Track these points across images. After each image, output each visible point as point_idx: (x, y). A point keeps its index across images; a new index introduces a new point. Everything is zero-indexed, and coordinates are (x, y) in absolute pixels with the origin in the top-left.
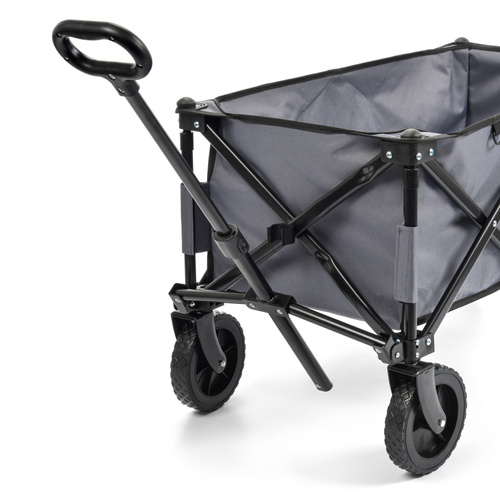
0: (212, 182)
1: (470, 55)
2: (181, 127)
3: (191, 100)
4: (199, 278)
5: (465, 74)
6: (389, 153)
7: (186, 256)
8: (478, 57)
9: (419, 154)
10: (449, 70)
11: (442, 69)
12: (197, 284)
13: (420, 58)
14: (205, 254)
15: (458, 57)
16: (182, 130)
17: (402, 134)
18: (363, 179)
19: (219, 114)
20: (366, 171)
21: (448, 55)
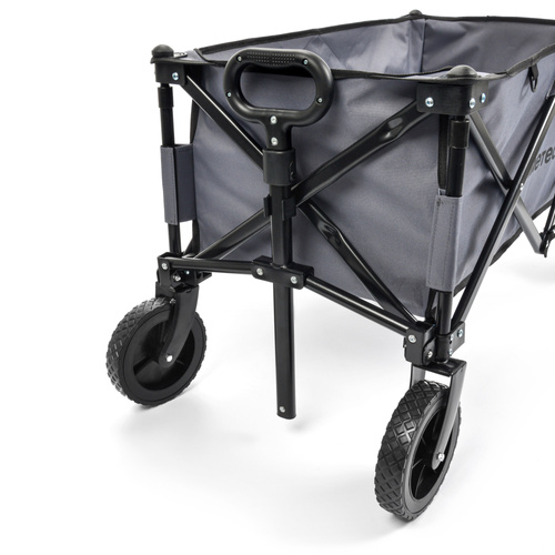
0: (195, 144)
1: (426, 25)
2: (158, 80)
3: (168, 48)
4: (184, 248)
5: (421, 42)
6: (430, 99)
7: (170, 226)
8: (433, 27)
9: (473, 100)
10: (407, 38)
11: (401, 37)
12: (182, 254)
13: (382, 26)
14: (190, 223)
15: (415, 27)
16: (159, 85)
17: (448, 72)
18: (388, 135)
19: (202, 61)
20: (392, 124)
21: (407, 24)
